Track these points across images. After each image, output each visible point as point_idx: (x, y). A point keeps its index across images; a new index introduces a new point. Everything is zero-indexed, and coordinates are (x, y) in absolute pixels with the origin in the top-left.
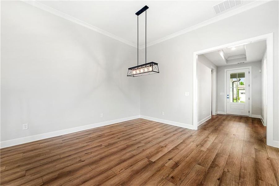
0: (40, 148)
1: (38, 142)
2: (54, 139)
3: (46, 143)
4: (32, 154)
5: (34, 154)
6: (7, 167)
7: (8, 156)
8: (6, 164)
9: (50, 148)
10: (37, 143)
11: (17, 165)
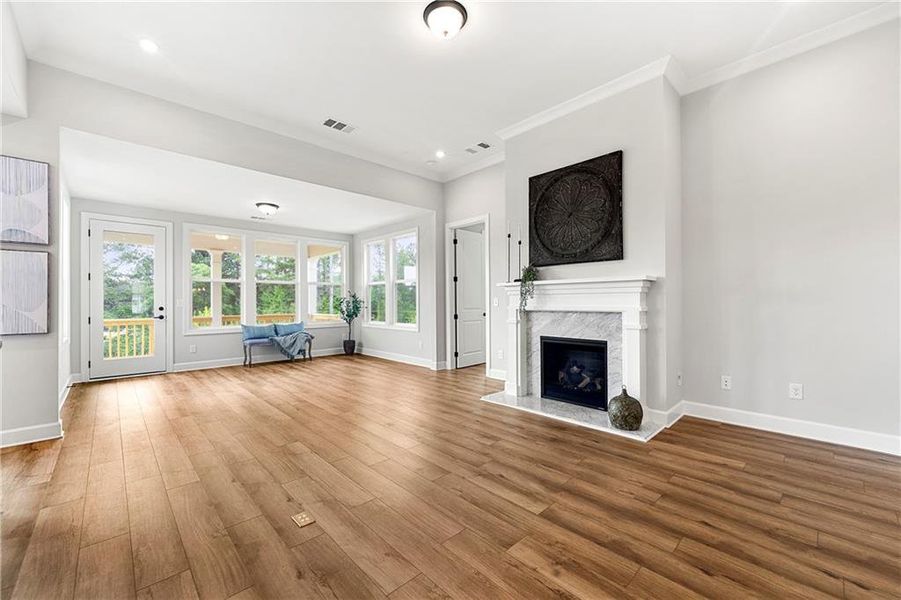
0: (834, 466)
1: (834, 448)
2: (891, 459)
3: (855, 461)
4: (806, 470)
5: (811, 470)
6: (749, 467)
7: (753, 447)
8: (748, 459)
9: (868, 478)
10: (829, 448)
11: (769, 473)
